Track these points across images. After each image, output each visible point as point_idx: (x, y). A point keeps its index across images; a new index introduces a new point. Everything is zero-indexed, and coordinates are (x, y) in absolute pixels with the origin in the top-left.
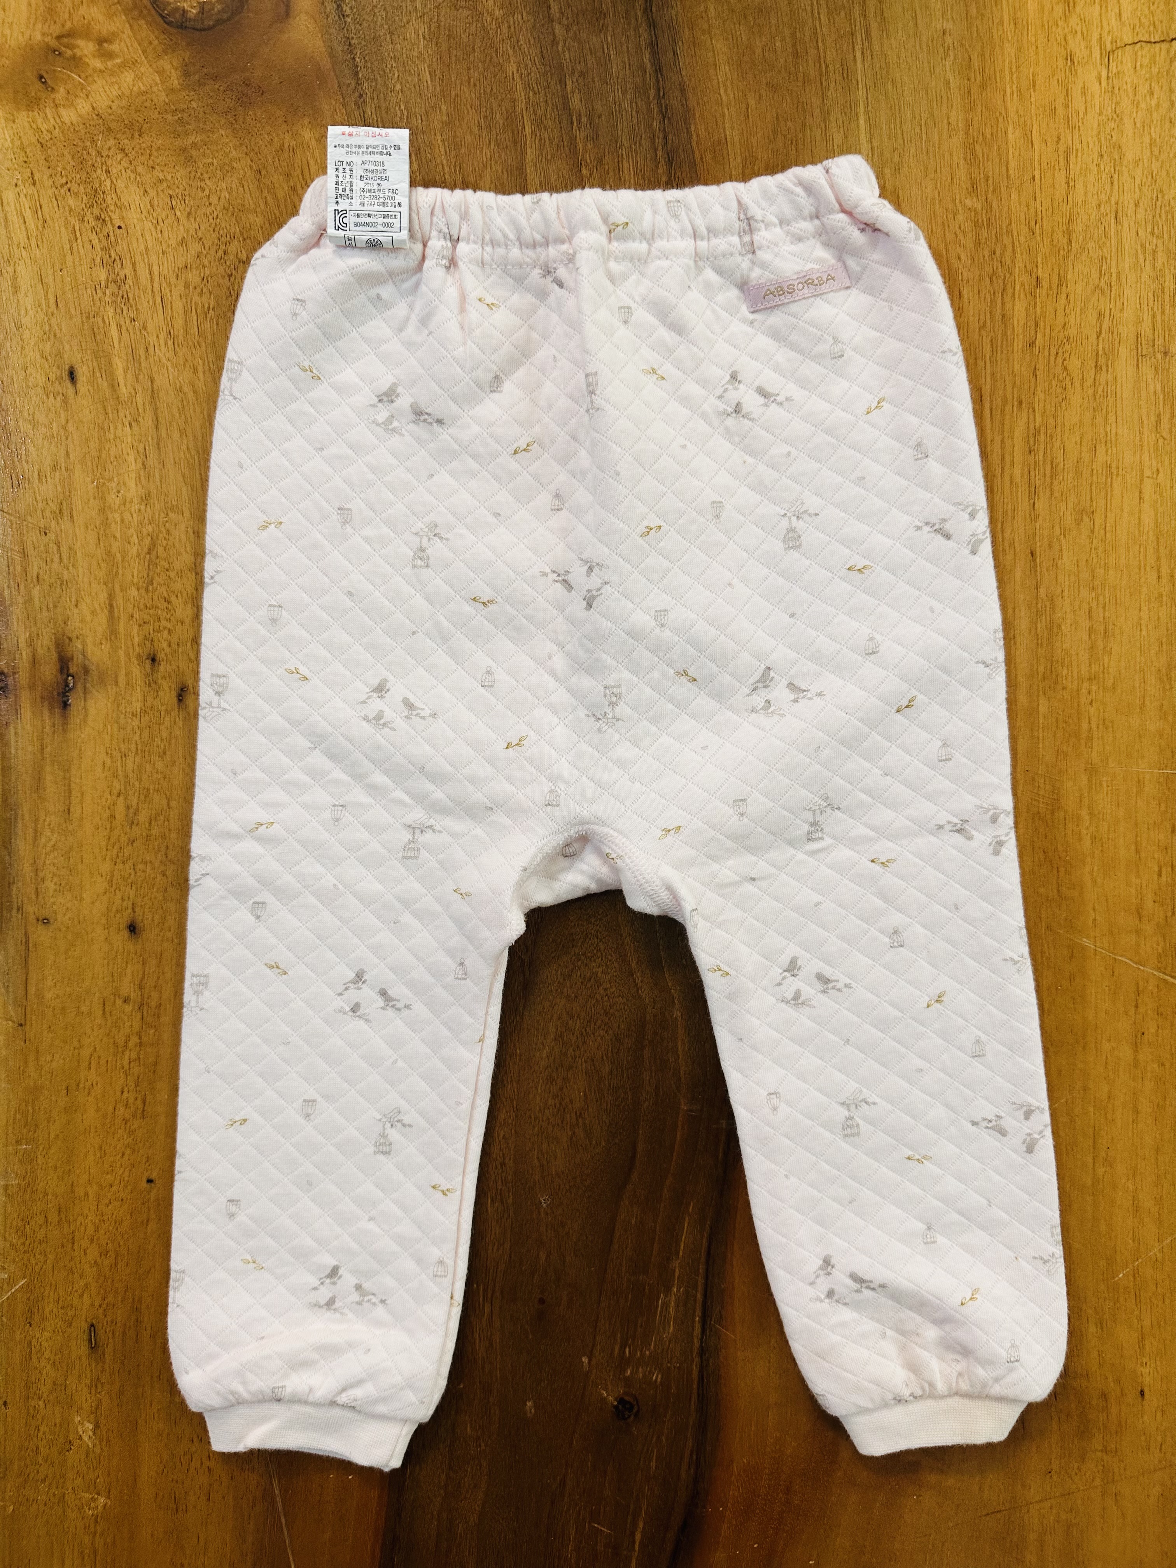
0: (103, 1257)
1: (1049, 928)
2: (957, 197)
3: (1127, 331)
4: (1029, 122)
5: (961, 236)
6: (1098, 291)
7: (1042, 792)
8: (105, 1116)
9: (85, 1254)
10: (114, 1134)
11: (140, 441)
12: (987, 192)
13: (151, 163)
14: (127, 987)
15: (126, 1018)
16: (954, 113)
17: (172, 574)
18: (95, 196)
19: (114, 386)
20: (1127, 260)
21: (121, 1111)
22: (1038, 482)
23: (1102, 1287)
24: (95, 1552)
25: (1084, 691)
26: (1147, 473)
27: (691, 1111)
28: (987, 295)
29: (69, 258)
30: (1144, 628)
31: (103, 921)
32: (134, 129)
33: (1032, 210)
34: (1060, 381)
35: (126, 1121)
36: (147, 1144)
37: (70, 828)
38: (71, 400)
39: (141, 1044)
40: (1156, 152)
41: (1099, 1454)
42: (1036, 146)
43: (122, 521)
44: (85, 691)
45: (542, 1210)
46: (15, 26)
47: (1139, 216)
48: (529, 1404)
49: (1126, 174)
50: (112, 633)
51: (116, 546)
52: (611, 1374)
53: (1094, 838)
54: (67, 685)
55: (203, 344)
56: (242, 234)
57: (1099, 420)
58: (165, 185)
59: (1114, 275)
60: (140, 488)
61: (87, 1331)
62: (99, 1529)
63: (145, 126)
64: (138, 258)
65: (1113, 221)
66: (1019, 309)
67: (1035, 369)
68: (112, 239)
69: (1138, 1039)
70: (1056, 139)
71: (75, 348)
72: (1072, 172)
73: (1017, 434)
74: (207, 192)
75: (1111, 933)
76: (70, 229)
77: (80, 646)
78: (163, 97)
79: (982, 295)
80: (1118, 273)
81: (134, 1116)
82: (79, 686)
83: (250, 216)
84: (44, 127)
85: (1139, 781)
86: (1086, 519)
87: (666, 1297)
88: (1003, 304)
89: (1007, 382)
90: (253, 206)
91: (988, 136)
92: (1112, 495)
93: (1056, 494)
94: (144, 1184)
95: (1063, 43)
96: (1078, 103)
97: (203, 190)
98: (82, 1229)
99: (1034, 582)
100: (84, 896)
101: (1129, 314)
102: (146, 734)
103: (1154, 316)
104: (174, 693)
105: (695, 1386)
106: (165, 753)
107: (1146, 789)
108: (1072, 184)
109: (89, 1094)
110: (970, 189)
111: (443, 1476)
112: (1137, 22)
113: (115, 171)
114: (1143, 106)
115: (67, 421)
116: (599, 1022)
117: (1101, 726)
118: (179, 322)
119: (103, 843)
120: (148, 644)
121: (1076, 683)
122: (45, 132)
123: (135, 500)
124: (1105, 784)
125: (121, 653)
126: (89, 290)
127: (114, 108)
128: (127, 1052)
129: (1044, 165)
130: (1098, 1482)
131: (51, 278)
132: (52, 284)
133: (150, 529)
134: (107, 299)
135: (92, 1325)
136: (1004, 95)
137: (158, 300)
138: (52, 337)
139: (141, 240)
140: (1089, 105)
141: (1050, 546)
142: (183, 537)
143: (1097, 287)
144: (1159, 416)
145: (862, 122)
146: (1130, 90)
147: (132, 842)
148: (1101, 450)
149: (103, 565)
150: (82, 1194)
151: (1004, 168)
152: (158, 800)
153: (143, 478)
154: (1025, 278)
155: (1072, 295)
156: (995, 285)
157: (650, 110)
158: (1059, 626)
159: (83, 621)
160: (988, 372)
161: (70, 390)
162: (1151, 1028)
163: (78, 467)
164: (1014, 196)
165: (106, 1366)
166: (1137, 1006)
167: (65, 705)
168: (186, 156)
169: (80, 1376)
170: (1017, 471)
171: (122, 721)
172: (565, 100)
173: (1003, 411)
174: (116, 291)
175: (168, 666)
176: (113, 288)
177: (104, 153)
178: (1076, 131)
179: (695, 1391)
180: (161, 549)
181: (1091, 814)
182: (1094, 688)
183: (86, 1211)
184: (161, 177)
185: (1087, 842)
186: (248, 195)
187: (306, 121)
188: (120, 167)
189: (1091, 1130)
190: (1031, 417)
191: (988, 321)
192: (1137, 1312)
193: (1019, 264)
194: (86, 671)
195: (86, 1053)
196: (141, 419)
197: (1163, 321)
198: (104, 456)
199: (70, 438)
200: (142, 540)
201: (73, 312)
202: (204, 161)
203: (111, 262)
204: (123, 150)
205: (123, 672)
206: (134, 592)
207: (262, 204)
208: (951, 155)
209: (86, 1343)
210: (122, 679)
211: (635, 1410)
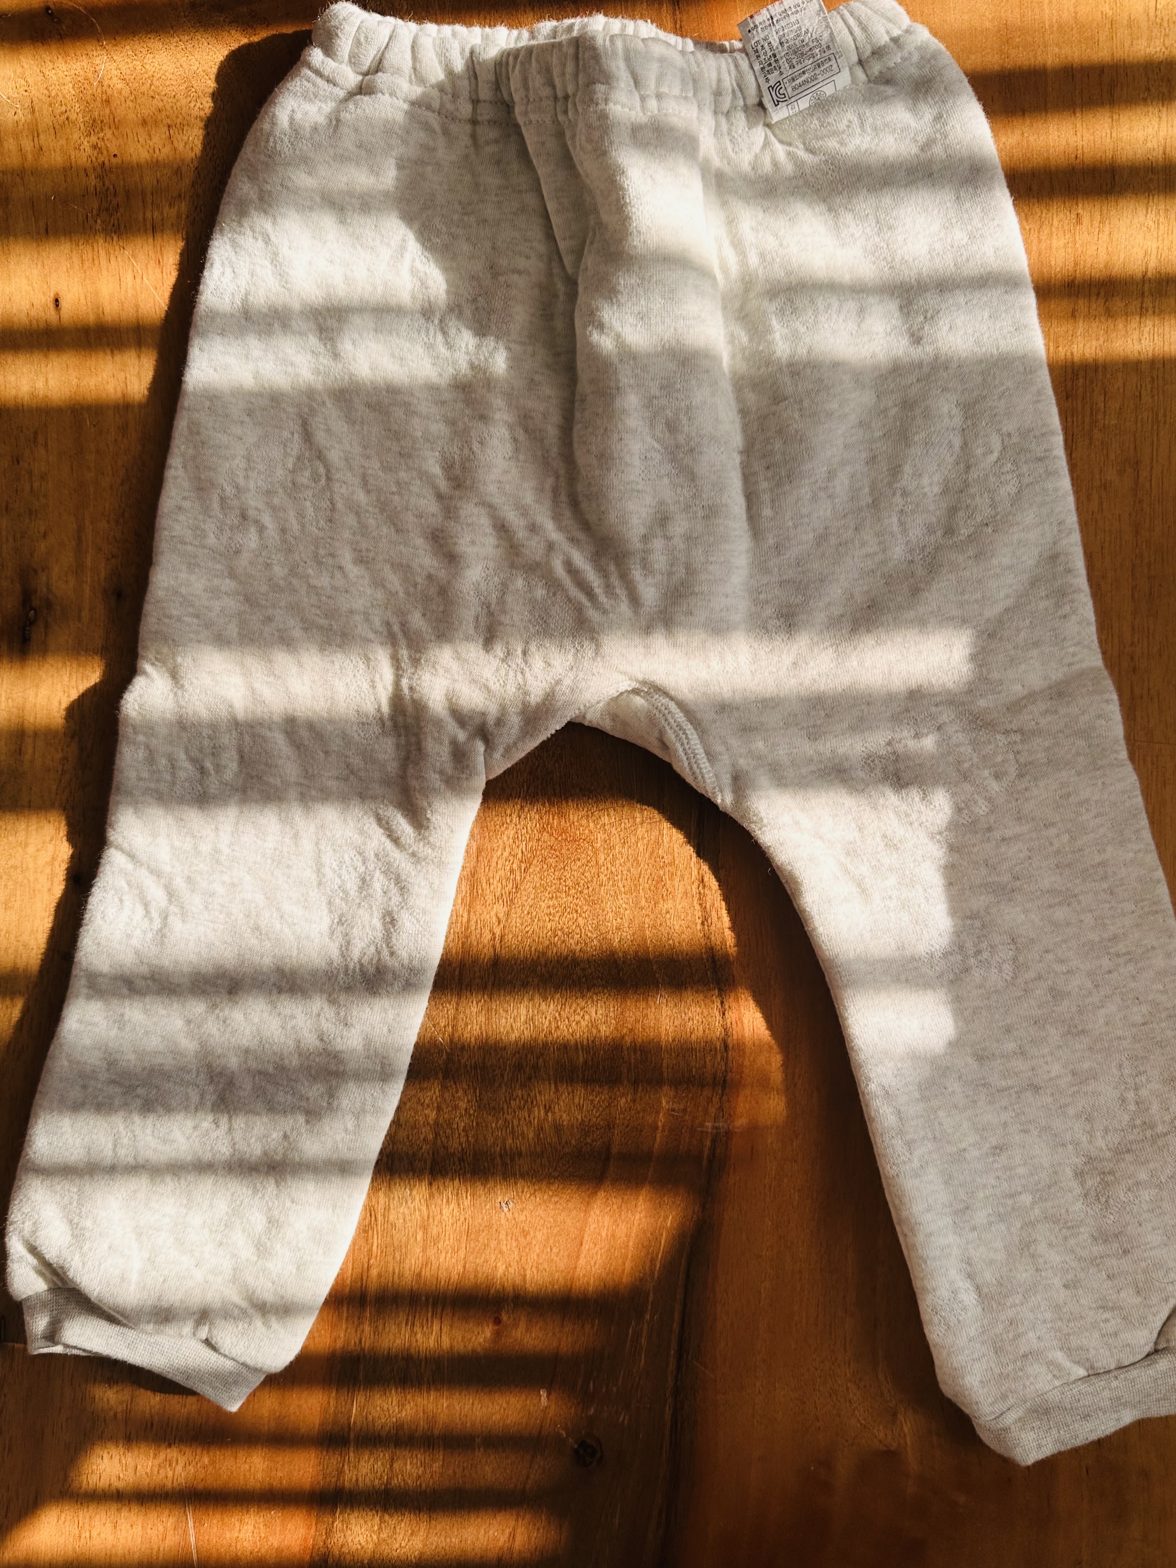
13: (151, 93)
18: (93, 124)
19: (98, 314)
22: (1075, 430)
27: (673, 1110)
29: (63, 186)
31: (48, 869)
37: (21, 769)
43: (98, 451)
44: (47, 626)
45: (502, 1215)
50: (79, 566)
51: (89, 477)
52: (573, 1410)
54: (28, 619)
58: (164, 114)
63: (148, 57)
64: (132, 187)
68: (107, 166)
71: (62, 276)
77: (44, 578)
82: (41, 621)
84: (47, 57)
86: (1129, 470)
92: (1158, 445)
105: (667, 1432)
115: (49, 349)
119: (54, 787)
120: (115, 578)
122: (48, 62)
123: (112, 430)
125: (86, 588)
126: (80, 218)
132: (43, 212)
133: (126, 460)
134: (98, 227)
137: (149, 228)
138: (40, 264)
140: (1135, 36)
148: (1146, 397)
149: (75, 496)
159: (49, 553)
161: (54, 317)
167: (25, 639)
174: (107, 219)
176: (105, 215)
177: (105, 83)
179: (667, 1438)
184: (161, 107)
188: (120, 97)
194: (49, 605)
198: (83, 384)
199: (50, 366)
203: (103, 191)
204: (124, 80)
205: (87, 607)
206: (104, 525)
210: (85, 614)
211: (598, 1456)
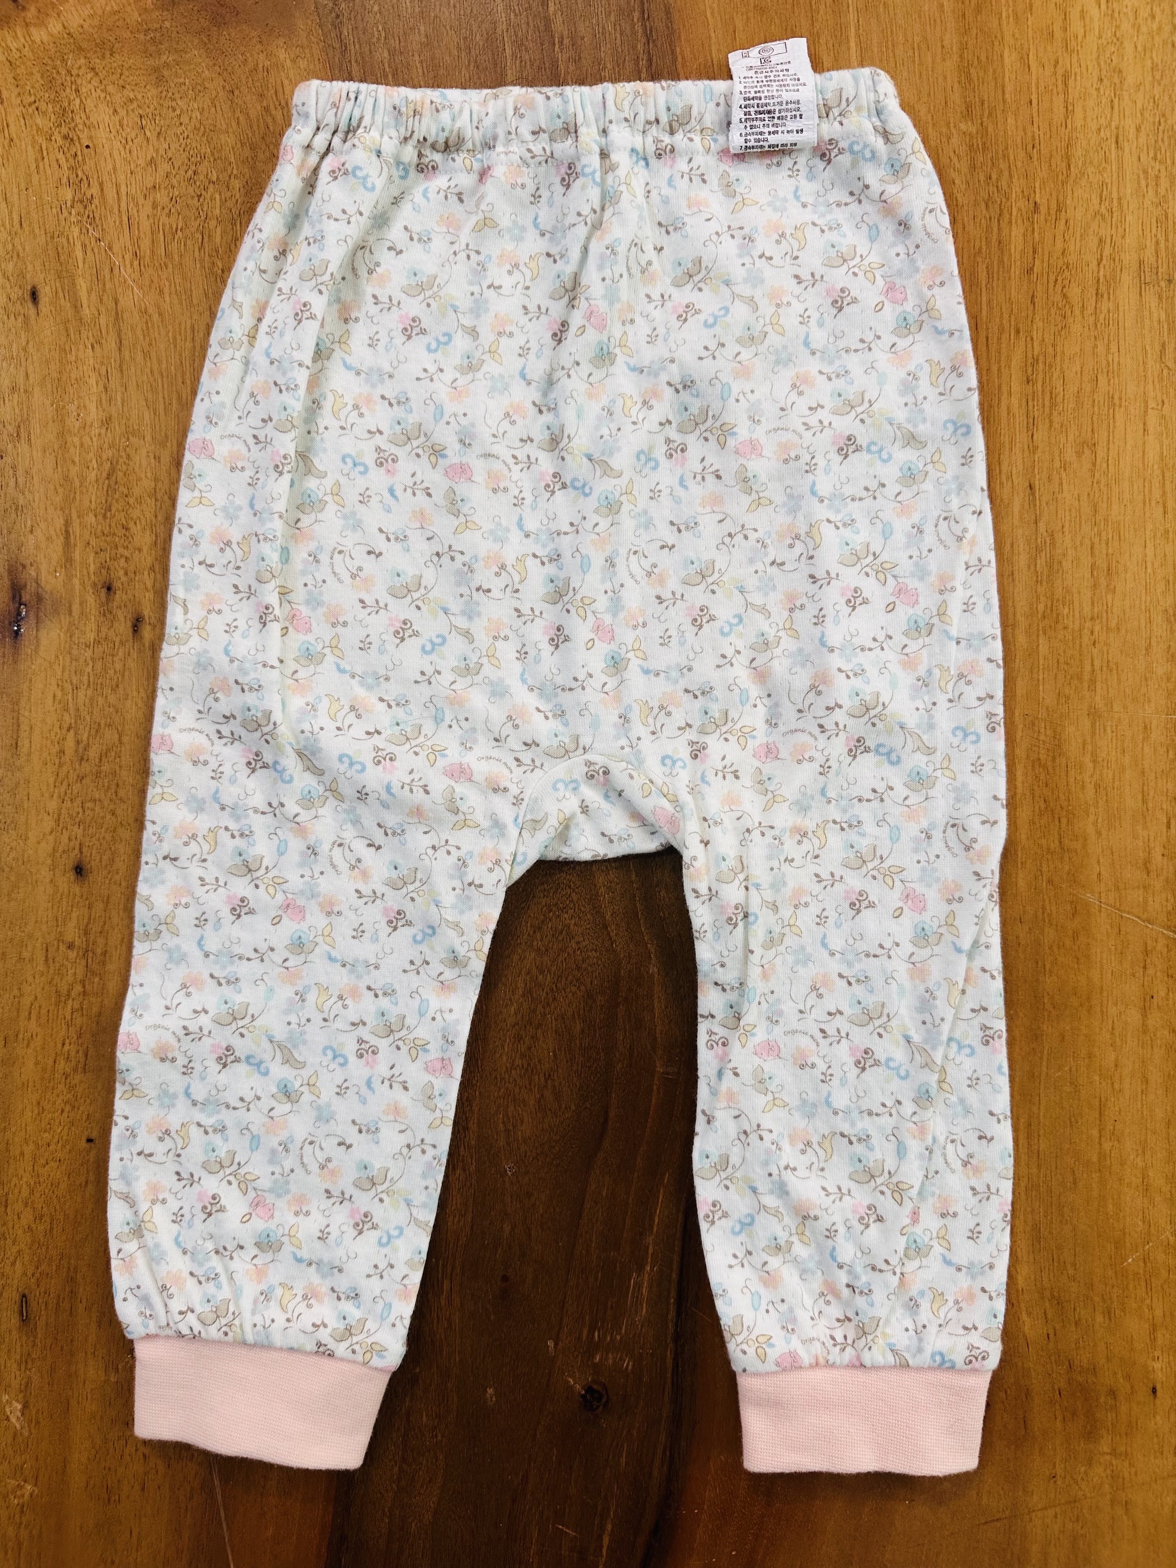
0: (38, 1221)
1: (1050, 881)
2: (952, 120)
3: (1129, 258)
4: (1026, 46)
5: (955, 160)
6: (1099, 217)
7: (1042, 738)
8: (44, 1070)
9: (19, 1218)
10: (53, 1089)
11: (102, 363)
12: (982, 116)
13: (121, 82)
14: (72, 933)
15: (69, 966)
16: (948, 36)
17: (131, 501)
18: (64, 114)
19: (77, 307)
20: (1128, 185)
21: (62, 1065)
22: (1036, 413)
23: (1110, 1273)
24: (20, 1544)
25: (1086, 631)
26: (1152, 404)
27: (667, 1073)
28: (983, 221)
29: (35, 178)
30: (1149, 565)
31: (49, 862)
32: (106, 48)
33: (1029, 134)
34: (1059, 309)
35: (66, 1076)
36: (88, 1101)
37: (18, 763)
38: (33, 322)
39: (84, 993)
40: (1158, 77)
41: (1108, 1457)
42: (1033, 69)
43: (82, 445)
44: (38, 619)
45: (507, 1179)
47: (1140, 140)
48: (490, 1391)
49: (1126, 97)
50: (68, 561)
51: (74, 471)
52: (580, 1358)
53: (1097, 787)
54: (19, 614)
55: (170, 266)
56: (213, 154)
57: (1101, 349)
58: (135, 104)
59: (1115, 201)
60: (101, 413)
61: (18, 1303)
62: (24, 1519)
63: (117, 45)
64: (106, 177)
65: (1113, 146)
66: (1016, 234)
67: (1033, 296)
68: (80, 158)
69: (1147, 1002)
70: (1053, 62)
71: (38, 269)
72: (1070, 97)
73: (1013, 363)
74: (178, 112)
75: (1118, 889)
76: (37, 148)
77: (33, 574)
78: (136, 16)
79: (978, 220)
80: (1120, 199)
81: (75, 1070)
82: (32, 615)
83: (222, 137)
84: (14, 45)
85: (1146, 728)
86: (1087, 451)
87: (639, 1275)
88: (999, 229)
89: (1004, 310)
90: (224, 126)
91: (983, 59)
92: (1114, 427)
93: (1056, 425)
94: (83, 1144)
96: (1076, 27)
97: (174, 110)
98: (17, 1191)
99: (1033, 517)
100: (30, 834)
101: (1130, 240)
102: (99, 665)
103: (1157, 243)
104: (129, 624)
105: (669, 1375)
106: (117, 686)
107: (1153, 736)
108: (1070, 108)
109: (28, 1046)
110: (965, 112)
111: (396, 1469)
113: (84, 90)
114: (1144, 29)
115: (28, 343)
116: (570, 977)
117: (1105, 669)
118: (146, 244)
119: (52, 780)
120: (104, 572)
121: (1077, 622)
122: (14, 51)
123: (96, 424)
124: (1109, 731)
125: (76, 581)
126: (54, 210)
127: (86, 26)
128: (70, 1002)
129: (1041, 89)
130: (1107, 1487)
131: (16, 196)
132: (16, 204)
133: (110, 454)
134: (73, 219)
135: (24, 1296)
136: (1000, 19)
137: (125, 219)
138: (15, 256)
139: (109, 160)
140: (1088, 28)
141: (1050, 479)
142: (144, 463)
143: (1097, 213)
144: (1163, 345)
145: (853, 44)
146: (1131, 15)
147: (81, 778)
148: (1102, 380)
149: (60, 490)
150: (17, 1152)
151: (1000, 92)
152: (110, 736)
153: (104, 401)
154: (1022, 203)
155: (1072, 222)
156: (991, 210)
157: (634, 33)
158: (1060, 563)
159: (37, 547)
160: (984, 299)
161: (32, 312)
162: (1161, 991)
163: (37, 390)
164: (1011, 120)
165: (38, 1341)
166: (1145, 968)
167: (17, 635)
168: (158, 76)
169: (9, 1351)
170: (1015, 401)
171: (75, 652)
172: (547, 21)
173: (999, 339)
174: (82, 211)
175: (124, 597)
176: (79, 207)
177: (74, 72)
178: (1075, 56)
179: (669, 1381)
180: (120, 474)
181: (1094, 761)
182: (1097, 628)
183: (21, 1172)
184: (132, 96)
185: (1090, 792)
186: (219, 115)
187: (281, 41)
188: (90, 86)
189: (1097, 1100)
190: (1030, 346)
191: (984, 247)
192: (1148, 1301)
193: (1016, 189)
194: (39, 599)
195: (27, 1001)
196: (104, 341)
197: (1167, 248)
198: (64, 378)
199: (30, 359)
200: (102, 464)
201: (37, 231)
202: (176, 80)
203: (78, 183)
204: (93, 69)
205: (77, 601)
206: (91, 519)
207: (234, 124)
208: (945, 78)
209: (17, 1315)
210: (76, 608)
211: (604, 1400)
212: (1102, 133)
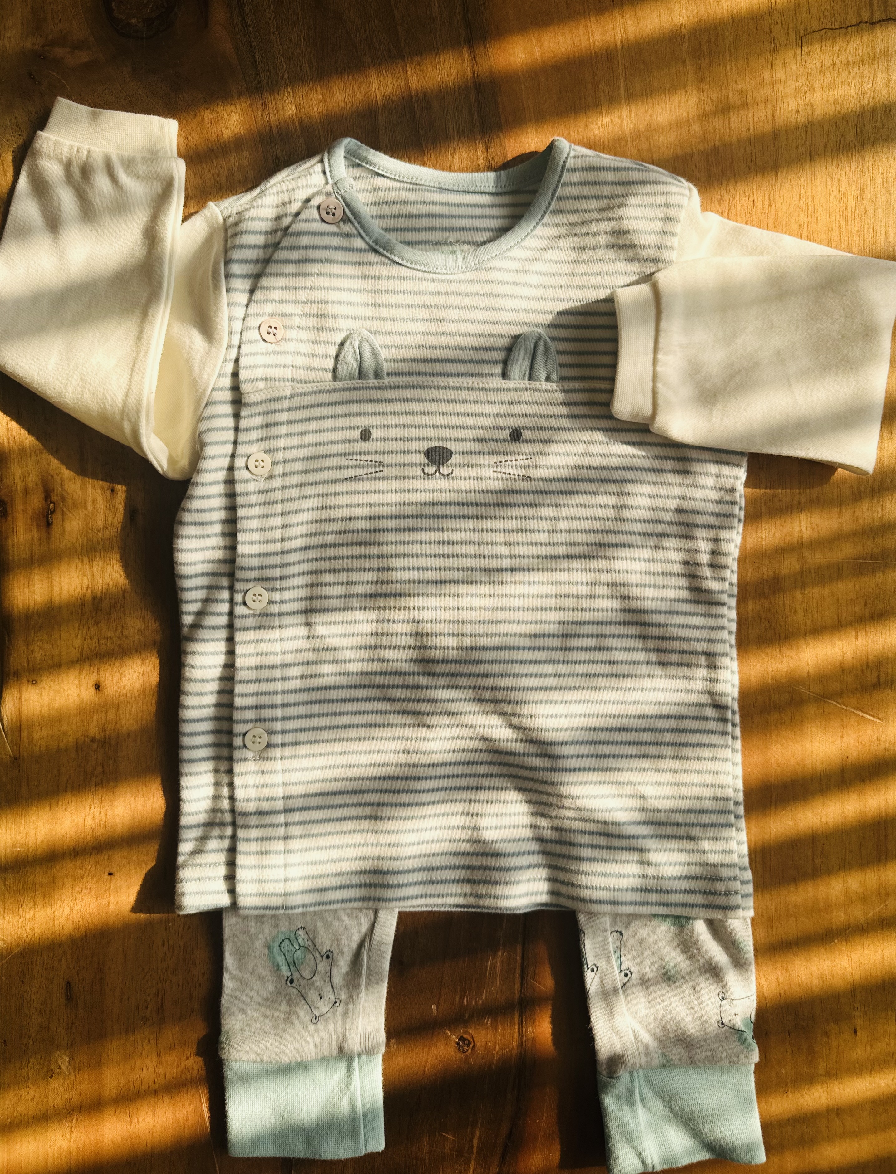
0: (76, 931)
2: (693, 144)
4: (745, 89)
6: (799, 209)
7: (766, 578)
8: (77, 826)
12: (715, 140)
14: (94, 730)
15: (93, 754)
16: (689, 83)
20: (819, 186)
21: (89, 822)
25: (796, 502)
31: (77, 681)
33: (748, 152)
37: (52, 613)
39: (104, 772)
40: (839, 108)
41: (824, 1078)
42: (750, 105)
44: (63, 514)
46: (12, 39)
48: (393, 1041)
50: (83, 471)
53: (805, 611)
54: (50, 509)
59: (810, 198)
61: (64, 987)
62: (73, 1137)
65: (808, 158)
70: (764, 100)
72: (777, 124)
75: (822, 682)
77: (59, 481)
78: (118, 86)
81: (99, 826)
82: (59, 510)
84: (33, 110)
85: (839, 569)
87: (494, 958)
91: (715, 99)
94: (106, 876)
95: (768, 30)
96: (780, 74)
98: (61, 910)
101: (821, 226)
102: (107, 544)
103: (840, 227)
104: (128, 514)
107: (845, 574)
108: (777, 132)
109: (66, 809)
110: (703, 137)
112: (821, 15)
114: (828, 74)
117: (809, 528)
121: (789, 496)
122: (33, 113)
124: (813, 571)
125: (89, 485)
128: (94, 778)
129: (756, 119)
130: (823, 1099)
135: (68, 983)
136: (726, 70)
140: (788, 75)
143: (797, 207)
145: (622, 91)
146: (818, 64)
147: (97, 623)
150: (61, 884)
151: (727, 122)
154: (744, 201)
155: (779, 213)
156: (722, 207)
162: (853, 753)
165: (79, 1013)
166: (842, 737)
167: (49, 524)
169: (59, 1021)
178: (779, 95)
179: (517, 1031)
181: (803, 593)
182: (803, 500)
183: (63, 897)
185: (800, 615)
187: (220, 101)
193: (740, 191)
194: (64, 499)
195: (64, 779)
205: (90, 500)
209: (63, 996)
210: (89, 504)
211: (472, 1046)
212: (800, 150)
